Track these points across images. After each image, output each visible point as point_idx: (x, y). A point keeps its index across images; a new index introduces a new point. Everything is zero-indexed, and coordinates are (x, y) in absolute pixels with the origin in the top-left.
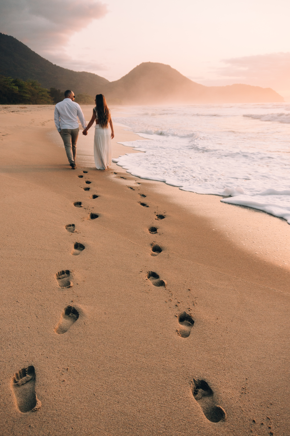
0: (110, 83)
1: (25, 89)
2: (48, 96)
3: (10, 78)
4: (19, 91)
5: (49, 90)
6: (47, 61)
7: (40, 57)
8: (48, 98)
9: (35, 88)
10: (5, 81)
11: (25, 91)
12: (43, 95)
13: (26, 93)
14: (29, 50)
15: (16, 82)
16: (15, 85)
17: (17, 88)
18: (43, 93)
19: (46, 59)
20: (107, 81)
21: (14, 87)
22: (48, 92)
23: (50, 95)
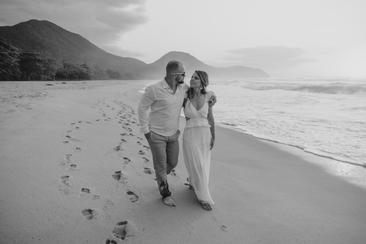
0: (147, 65)
1: (90, 70)
2: (106, 74)
3: (81, 63)
4: (86, 71)
5: (106, 70)
6: (103, 50)
7: (98, 47)
8: (106, 75)
9: (98, 69)
10: (78, 65)
11: (91, 71)
12: (102, 74)
13: (91, 72)
14: (90, 43)
15: (84, 66)
16: (84, 67)
17: (86, 69)
18: (103, 72)
19: (102, 49)
20: (145, 63)
21: (84, 69)
22: (106, 72)
23: (107, 74)
